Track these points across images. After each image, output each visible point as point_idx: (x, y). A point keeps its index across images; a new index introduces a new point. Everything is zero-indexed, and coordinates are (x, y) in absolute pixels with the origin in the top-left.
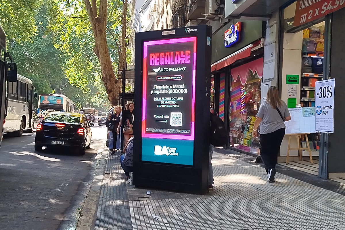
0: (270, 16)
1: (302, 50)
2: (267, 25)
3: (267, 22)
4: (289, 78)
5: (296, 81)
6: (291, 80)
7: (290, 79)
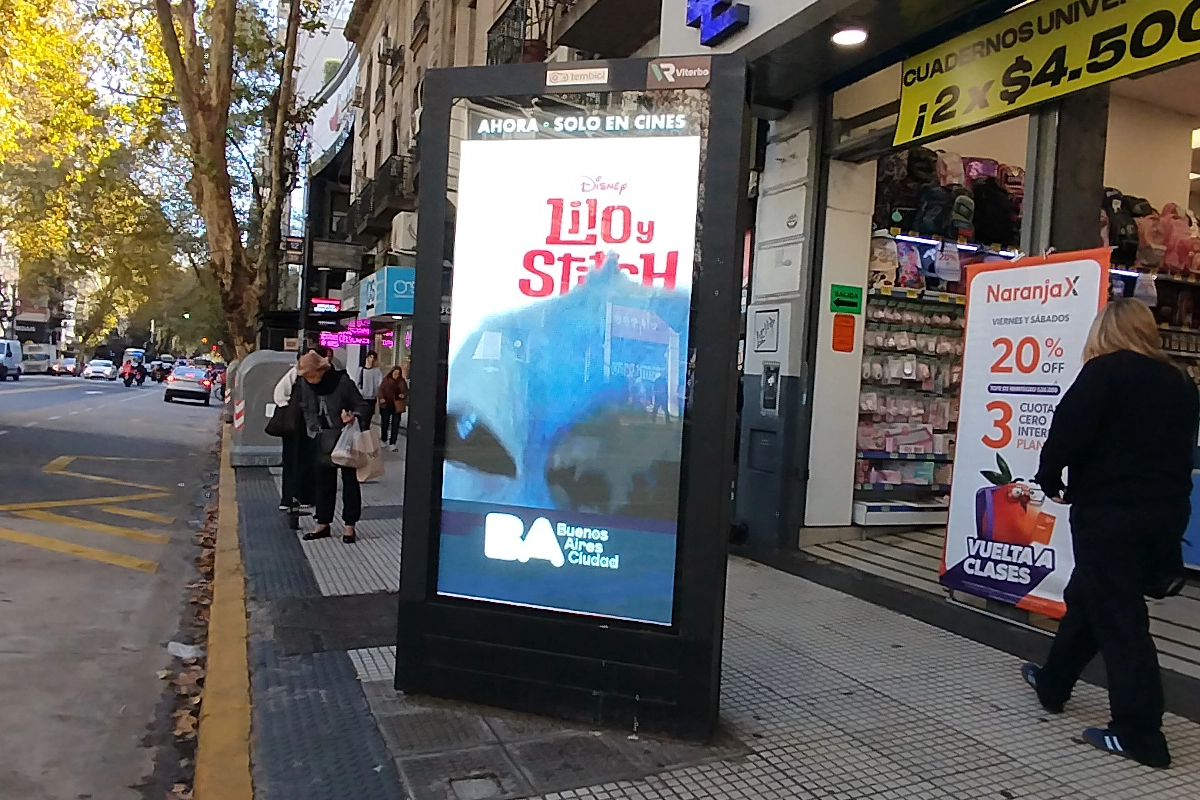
0: (786, 107)
1: (874, 216)
2: (772, 132)
3: (772, 123)
4: (837, 293)
5: (854, 304)
6: (845, 300)
7: (842, 299)
